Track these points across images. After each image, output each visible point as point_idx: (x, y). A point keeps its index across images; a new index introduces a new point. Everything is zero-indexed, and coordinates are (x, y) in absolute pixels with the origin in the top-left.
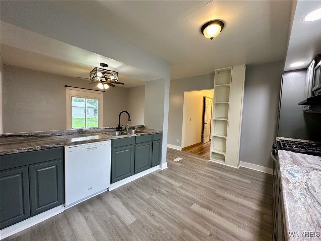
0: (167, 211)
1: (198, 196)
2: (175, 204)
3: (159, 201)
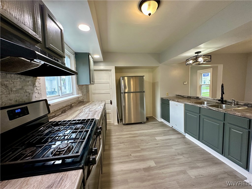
0: (157, 150)
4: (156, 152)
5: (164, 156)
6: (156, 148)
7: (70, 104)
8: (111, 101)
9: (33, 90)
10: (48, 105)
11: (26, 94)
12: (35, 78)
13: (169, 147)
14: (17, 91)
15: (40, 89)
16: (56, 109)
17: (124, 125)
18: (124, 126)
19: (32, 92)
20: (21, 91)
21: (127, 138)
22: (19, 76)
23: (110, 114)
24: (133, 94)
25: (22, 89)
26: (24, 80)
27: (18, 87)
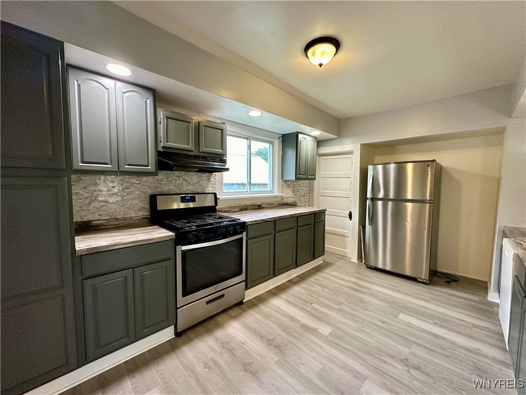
0: (367, 327)
1: (318, 349)
2: (359, 335)
3: (390, 342)
4: (358, 327)
5: (364, 340)
6: (368, 324)
7: (260, 204)
8: (350, 212)
9: (208, 184)
10: (216, 199)
11: (200, 187)
12: (211, 174)
13: (403, 342)
14: (194, 184)
15: (214, 184)
16: (233, 205)
17: (367, 267)
18: (368, 269)
19: (206, 186)
20: (197, 185)
21: (342, 285)
22: (196, 173)
23: (347, 238)
24: (393, 204)
25: (197, 183)
26: (200, 176)
27: (195, 182)
